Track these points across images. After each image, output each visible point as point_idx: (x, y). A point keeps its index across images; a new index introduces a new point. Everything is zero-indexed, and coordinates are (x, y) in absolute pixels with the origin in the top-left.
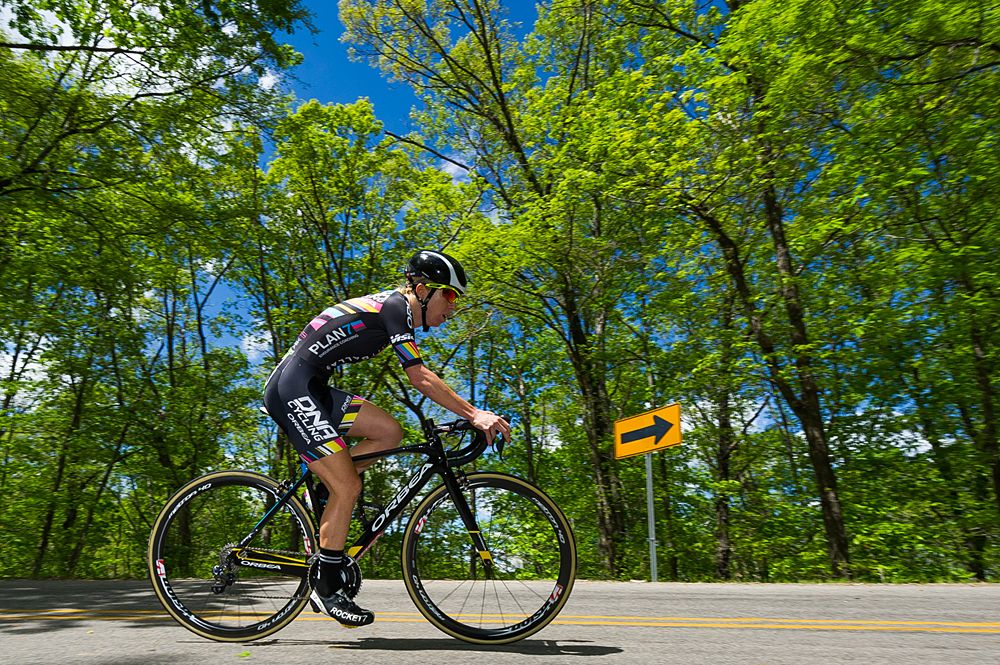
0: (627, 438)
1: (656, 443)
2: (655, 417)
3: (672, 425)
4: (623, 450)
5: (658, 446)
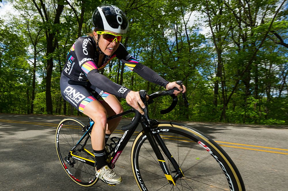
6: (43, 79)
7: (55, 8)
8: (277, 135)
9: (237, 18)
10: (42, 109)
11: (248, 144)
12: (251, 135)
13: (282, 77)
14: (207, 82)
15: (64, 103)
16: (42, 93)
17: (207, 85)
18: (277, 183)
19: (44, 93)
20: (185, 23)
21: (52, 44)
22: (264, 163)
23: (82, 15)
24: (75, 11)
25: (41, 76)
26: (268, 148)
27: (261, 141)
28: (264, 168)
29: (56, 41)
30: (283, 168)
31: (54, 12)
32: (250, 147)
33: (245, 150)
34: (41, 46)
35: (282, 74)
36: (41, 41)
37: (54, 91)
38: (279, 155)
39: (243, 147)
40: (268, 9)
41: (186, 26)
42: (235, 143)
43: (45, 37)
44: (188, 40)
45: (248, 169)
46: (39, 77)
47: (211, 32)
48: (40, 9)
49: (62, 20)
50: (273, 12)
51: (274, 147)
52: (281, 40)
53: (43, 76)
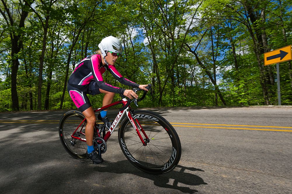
0: (269, 59)
1: (281, 60)
2: (281, 51)
3: (287, 53)
4: (267, 63)
5: (281, 61)
6: (7, 76)
7: (20, 13)
8: (197, 114)
9: (163, 32)
10: (7, 106)
11: (181, 122)
12: (182, 115)
13: (191, 72)
14: (147, 77)
15: (30, 98)
16: (6, 90)
17: (147, 79)
18: (207, 151)
19: (9, 90)
20: (129, 34)
21: (17, 45)
22: (195, 137)
23: (47, 21)
24: (40, 18)
25: (5, 74)
26: (194, 124)
27: (189, 119)
28: (196, 140)
29: (21, 42)
30: (207, 139)
31: (18, 16)
32: (183, 125)
33: (181, 127)
34: (5, 46)
35: (192, 71)
36: (4, 42)
37: (19, 87)
38: (201, 128)
39: (179, 125)
40: (181, 27)
41: (130, 36)
42: (174, 122)
43: (9, 38)
44: (132, 46)
45: (187, 143)
46: (3, 75)
47: (148, 42)
48: (4, 13)
49: (27, 24)
50: (184, 30)
51: (197, 123)
52: (190, 49)
53: (7, 74)
